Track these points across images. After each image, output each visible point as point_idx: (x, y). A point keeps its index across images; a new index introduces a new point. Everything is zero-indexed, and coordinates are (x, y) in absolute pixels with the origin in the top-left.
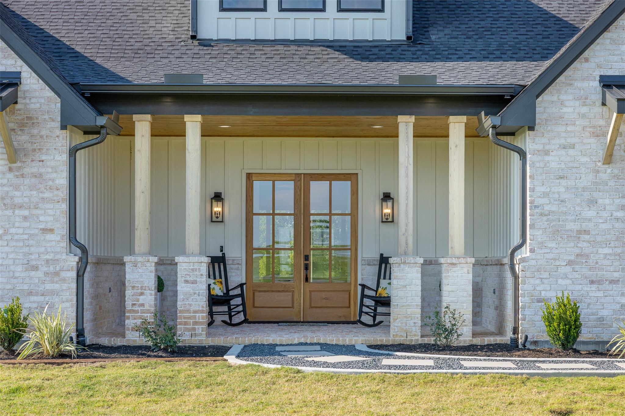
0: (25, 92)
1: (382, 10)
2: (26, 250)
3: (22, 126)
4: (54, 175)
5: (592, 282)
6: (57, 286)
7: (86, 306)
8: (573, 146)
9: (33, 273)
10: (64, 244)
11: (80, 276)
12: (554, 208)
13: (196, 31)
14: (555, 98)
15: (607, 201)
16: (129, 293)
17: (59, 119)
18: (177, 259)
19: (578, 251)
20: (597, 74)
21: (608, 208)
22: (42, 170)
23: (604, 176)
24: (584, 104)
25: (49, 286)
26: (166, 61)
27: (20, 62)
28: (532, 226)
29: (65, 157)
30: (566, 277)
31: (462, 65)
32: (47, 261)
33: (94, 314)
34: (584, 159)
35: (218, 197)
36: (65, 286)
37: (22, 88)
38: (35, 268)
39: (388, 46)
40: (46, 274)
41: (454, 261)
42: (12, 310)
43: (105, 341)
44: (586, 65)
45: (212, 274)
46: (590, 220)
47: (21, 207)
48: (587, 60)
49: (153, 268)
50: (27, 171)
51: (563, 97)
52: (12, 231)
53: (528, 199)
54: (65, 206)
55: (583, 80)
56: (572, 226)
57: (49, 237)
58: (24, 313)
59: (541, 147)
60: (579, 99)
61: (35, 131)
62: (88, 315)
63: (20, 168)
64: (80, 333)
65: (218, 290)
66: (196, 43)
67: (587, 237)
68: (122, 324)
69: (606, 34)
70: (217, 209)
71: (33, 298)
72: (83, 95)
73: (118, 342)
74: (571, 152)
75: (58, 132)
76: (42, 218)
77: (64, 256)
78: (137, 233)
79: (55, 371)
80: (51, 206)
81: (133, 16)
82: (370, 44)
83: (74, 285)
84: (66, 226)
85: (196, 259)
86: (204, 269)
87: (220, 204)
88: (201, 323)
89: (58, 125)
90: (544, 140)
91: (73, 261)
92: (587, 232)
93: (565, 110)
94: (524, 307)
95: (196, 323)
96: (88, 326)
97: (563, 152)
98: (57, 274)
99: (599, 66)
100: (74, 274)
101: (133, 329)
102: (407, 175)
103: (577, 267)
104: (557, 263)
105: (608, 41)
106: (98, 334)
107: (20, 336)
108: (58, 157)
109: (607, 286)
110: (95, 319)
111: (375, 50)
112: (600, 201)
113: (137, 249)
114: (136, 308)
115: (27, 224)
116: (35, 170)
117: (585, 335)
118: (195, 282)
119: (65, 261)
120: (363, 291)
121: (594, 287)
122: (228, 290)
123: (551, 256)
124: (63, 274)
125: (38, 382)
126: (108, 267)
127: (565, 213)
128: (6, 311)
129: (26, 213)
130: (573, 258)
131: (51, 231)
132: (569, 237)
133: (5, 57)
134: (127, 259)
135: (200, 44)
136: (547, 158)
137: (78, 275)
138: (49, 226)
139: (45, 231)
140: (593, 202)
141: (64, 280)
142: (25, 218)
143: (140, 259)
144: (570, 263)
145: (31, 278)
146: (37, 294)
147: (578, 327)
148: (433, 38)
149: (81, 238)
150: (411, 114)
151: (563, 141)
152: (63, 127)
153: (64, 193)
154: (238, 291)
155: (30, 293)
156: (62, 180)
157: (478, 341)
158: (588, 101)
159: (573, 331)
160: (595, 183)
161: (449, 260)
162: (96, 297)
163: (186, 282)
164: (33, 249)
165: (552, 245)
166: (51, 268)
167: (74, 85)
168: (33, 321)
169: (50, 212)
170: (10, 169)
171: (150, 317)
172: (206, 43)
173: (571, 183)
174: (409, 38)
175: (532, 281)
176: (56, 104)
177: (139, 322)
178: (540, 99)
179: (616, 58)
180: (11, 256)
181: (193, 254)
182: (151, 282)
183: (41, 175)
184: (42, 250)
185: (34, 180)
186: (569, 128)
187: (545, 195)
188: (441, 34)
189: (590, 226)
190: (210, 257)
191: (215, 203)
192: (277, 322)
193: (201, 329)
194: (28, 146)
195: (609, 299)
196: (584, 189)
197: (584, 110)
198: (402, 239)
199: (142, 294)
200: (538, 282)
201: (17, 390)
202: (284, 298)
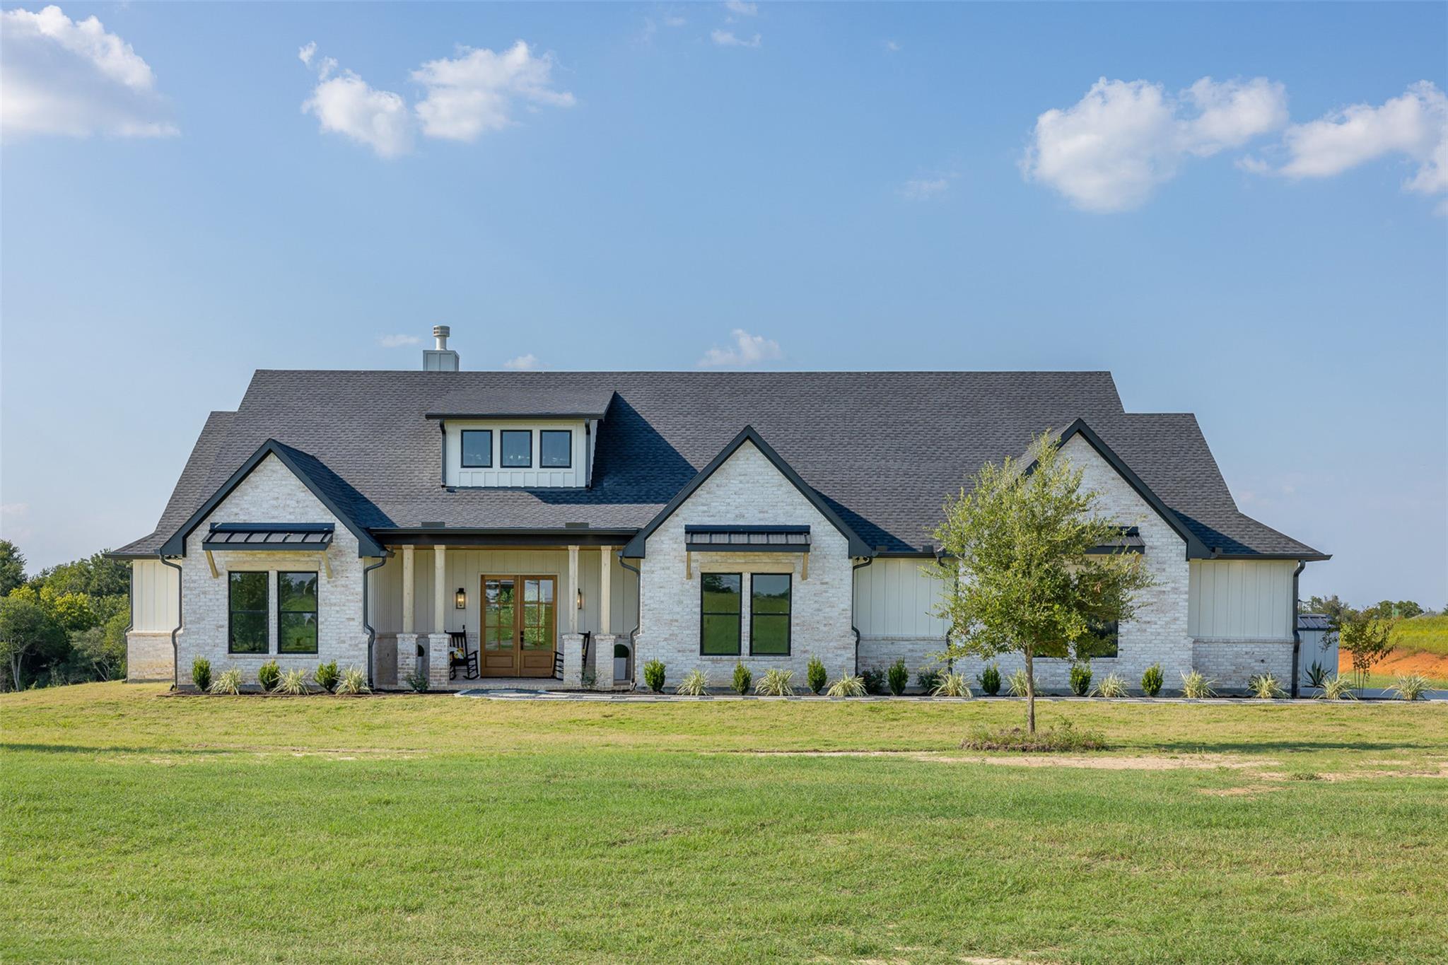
0: (337, 535)
1: (570, 467)
2: (338, 631)
3: (336, 556)
4: (354, 586)
5: (679, 651)
6: (356, 653)
7: (374, 665)
8: (668, 568)
9: (341, 645)
10: (361, 627)
11: (370, 647)
12: (657, 606)
13: (445, 482)
14: (657, 539)
15: (689, 602)
16: (399, 657)
17: (357, 551)
18: (429, 636)
19: (671, 632)
20: (683, 524)
21: (690, 606)
22: (347, 583)
23: (687, 587)
24: (676, 543)
25: (352, 653)
26: (424, 504)
27: (334, 517)
28: (643, 617)
29: (361, 575)
30: (663, 648)
31: (618, 506)
32: (351, 638)
33: (378, 670)
34: (675, 576)
35: (461, 591)
36: (361, 653)
37: (335, 532)
38: (344, 642)
39: (573, 492)
40: (350, 645)
41: (602, 637)
42: (331, 667)
43: (385, 687)
44: (677, 519)
45: (452, 644)
46: (678, 613)
47: (335, 605)
48: (677, 515)
49: (415, 642)
50: (339, 583)
51: (662, 538)
52: (330, 619)
53: (641, 600)
54: (361, 605)
55: (675, 528)
56: (666, 617)
57: (351, 623)
58: (338, 670)
59: (648, 569)
60: (672, 539)
61: (343, 559)
62: (374, 671)
63: (334, 582)
64: (370, 680)
65: (459, 655)
66: (445, 489)
67: (676, 624)
68: (396, 678)
69: (688, 500)
70: (461, 600)
71: (342, 660)
72: (372, 535)
73: (394, 688)
74: (667, 572)
75: (357, 559)
76: (347, 612)
77: (361, 635)
78: (405, 620)
79: (358, 700)
80: (353, 604)
81: (404, 467)
82: (562, 490)
83: (367, 652)
84: (362, 617)
85: (441, 636)
86: (446, 642)
87: (463, 596)
88: (444, 676)
89: (357, 555)
90: (651, 565)
91: (366, 637)
92: (677, 621)
93: (664, 546)
94: (638, 666)
95: (441, 676)
96: (374, 677)
97: (663, 572)
98: (356, 645)
99: (685, 519)
100: (367, 646)
101: (403, 680)
102: (574, 583)
103: (670, 642)
104: (658, 639)
105: (690, 504)
106: (380, 683)
107: (336, 682)
108: (357, 575)
109: (688, 653)
110: (379, 674)
111: (564, 496)
112: (685, 602)
113: (405, 630)
114: (404, 666)
115: (338, 615)
116: (343, 582)
117: (667, 683)
118: (440, 650)
119: (362, 637)
120: (556, 656)
121: (680, 654)
122: (467, 656)
123: (654, 635)
124: (360, 646)
125: (350, 705)
126: (387, 640)
127: (663, 609)
128: (328, 668)
129: (338, 608)
130: (667, 636)
131: (353, 619)
132: (665, 624)
133: (325, 515)
134: (398, 636)
135: (448, 490)
136: (653, 575)
137: (369, 646)
138: (352, 616)
139: (349, 619)
140: (680, 602)
141: (360, 649)
142: (338, 612)
143: (406, 636)
144: (666, 639)
145: (341, 648)
146: (345, 658)
147: (663, 678)
148: (605, 484)
149: (370, 623)
150: (576, 544)
151: (662, 565)
152: (360, 557)
153: (361, 596)
154: (473, 656)
155: (341, 657)
156: (360, 589)
157: (616, 688)
158: (678, 541)
159: (659, 680)
160: (681, 591)
161: (599, 637)
162: (379, 660)
163: (435, 650)
164: (342, 630)
165: (655, 628)
166: (353, 642)
167: (368, 531)
168: (343, 673)
169: (353, 608)
170: (328, 582)
171: (412, 672)
172: (451, 490)
173: (667, 591)
174: (587, 486)
175: (643, 650)
176: (356, 543)
177: (405, 675)
178: (648, 539)
179: (695, 514)
180: (329, 634)
181: (439, 633)
182: (413, 649)
183: (347, 586)
184: (347, 631)
185: (343, 589)
186: (666, 557)
187: (651, 598)
188: (611, 482)
189: (678, 617)
190: (450, 633)
191: (459, 596)
192: (501, 678)
193: (445, 680)
194: (339, 568)
195: (690, 661)
196: (675, 594)
197: (675, 546)
198: (571, 624)
199: (408, 658)
200: (646, 651)
201: (339, 709)
202: (506, 661)
